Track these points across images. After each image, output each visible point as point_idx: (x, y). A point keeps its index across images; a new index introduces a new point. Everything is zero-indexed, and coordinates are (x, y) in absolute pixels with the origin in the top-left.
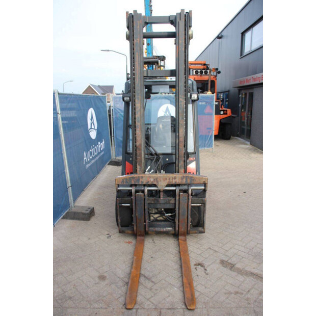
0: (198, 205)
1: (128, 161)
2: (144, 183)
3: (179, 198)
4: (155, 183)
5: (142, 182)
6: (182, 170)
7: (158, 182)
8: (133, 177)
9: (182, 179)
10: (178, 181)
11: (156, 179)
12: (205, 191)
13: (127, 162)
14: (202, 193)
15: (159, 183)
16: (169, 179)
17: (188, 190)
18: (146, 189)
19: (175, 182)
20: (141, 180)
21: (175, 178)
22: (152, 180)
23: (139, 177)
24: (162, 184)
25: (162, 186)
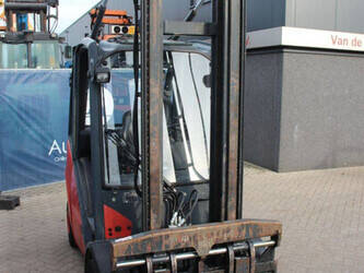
1: (109, 206)
2: (171, 248)
4: (192, 245)
5: (167, 246)
6: (232, 214)
7: (196, 242)
8: (150, 239)
9: (240, 231)
10: (233, 235)
11: (194, 238)
13: (105, 207)
15: (199, 243)
16: (218, 234)
17: (249, 250)
18: (175, 258)
19: (228, 238)
20: (165, 242)
21: (228, 231)
22: (186, 239)
23: (161, 236)
24: (205, 245)
25: (205, 249)
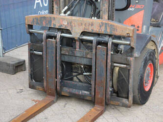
2: (57, 27)
3: (96, 52)
4: (69, 28)
7: (71, 26)
9: (100, 27)
10: (95, 29)
11: (70, 23)
15: (74, 28)
16: (85, 25)
17: (107, 42)
19: (92, 29)
20: (53, 22)
21: (92, 24)
24: (76, 30)
25: (77, 33)
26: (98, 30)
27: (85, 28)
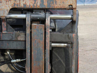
0: (63, 45)
3: (31, 32)
12: (73, 22)
14: (70, 26)
17: (45, 19)
19: (25, 5)
26: (32, 5)
27: (14, 4)
